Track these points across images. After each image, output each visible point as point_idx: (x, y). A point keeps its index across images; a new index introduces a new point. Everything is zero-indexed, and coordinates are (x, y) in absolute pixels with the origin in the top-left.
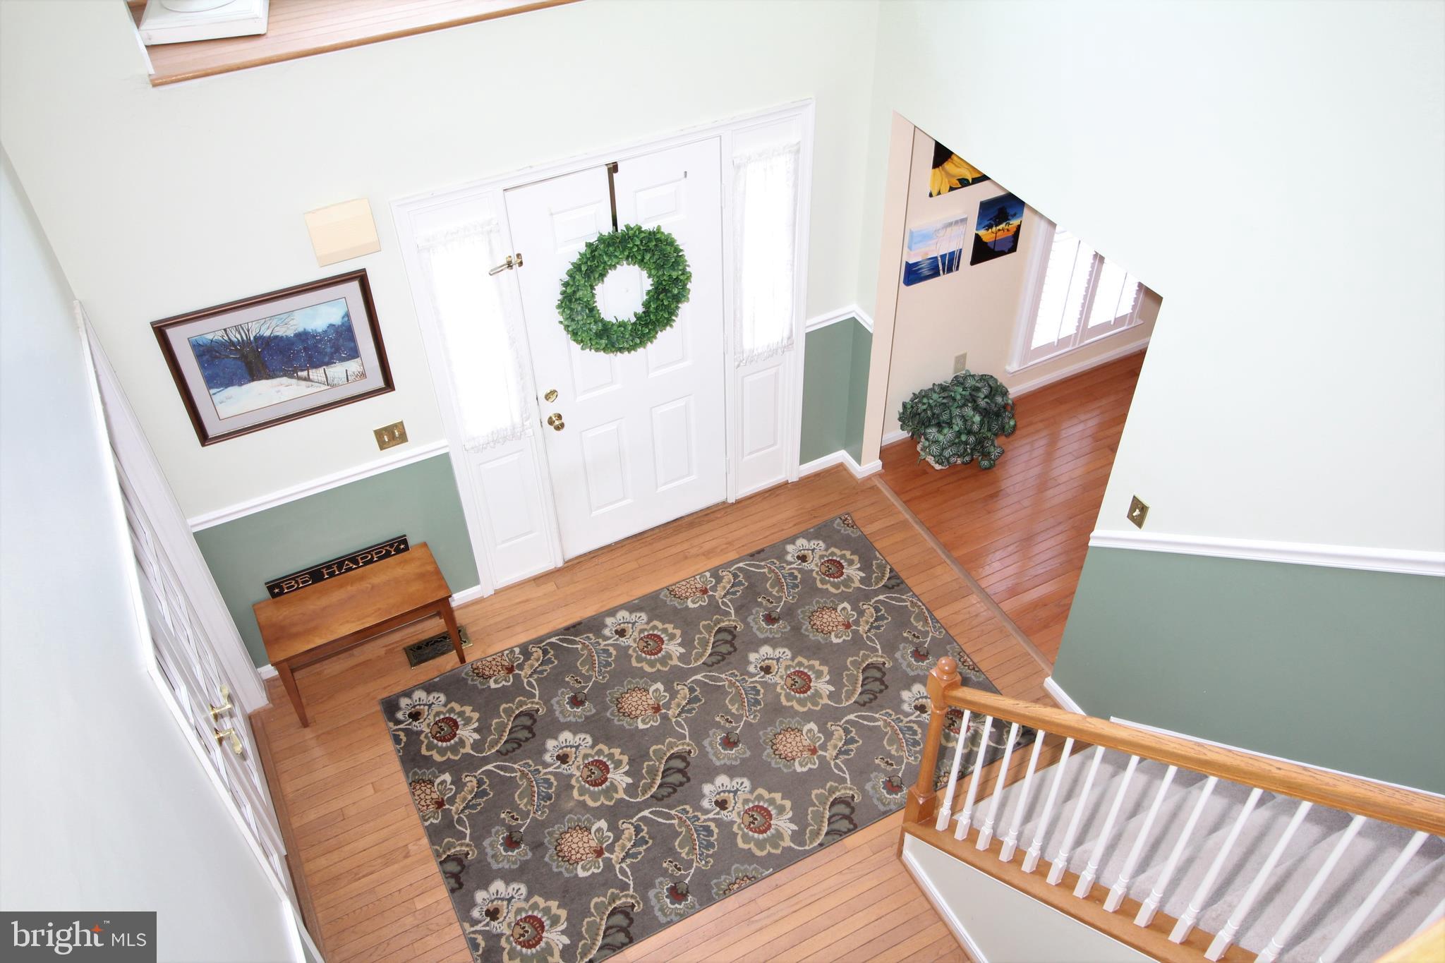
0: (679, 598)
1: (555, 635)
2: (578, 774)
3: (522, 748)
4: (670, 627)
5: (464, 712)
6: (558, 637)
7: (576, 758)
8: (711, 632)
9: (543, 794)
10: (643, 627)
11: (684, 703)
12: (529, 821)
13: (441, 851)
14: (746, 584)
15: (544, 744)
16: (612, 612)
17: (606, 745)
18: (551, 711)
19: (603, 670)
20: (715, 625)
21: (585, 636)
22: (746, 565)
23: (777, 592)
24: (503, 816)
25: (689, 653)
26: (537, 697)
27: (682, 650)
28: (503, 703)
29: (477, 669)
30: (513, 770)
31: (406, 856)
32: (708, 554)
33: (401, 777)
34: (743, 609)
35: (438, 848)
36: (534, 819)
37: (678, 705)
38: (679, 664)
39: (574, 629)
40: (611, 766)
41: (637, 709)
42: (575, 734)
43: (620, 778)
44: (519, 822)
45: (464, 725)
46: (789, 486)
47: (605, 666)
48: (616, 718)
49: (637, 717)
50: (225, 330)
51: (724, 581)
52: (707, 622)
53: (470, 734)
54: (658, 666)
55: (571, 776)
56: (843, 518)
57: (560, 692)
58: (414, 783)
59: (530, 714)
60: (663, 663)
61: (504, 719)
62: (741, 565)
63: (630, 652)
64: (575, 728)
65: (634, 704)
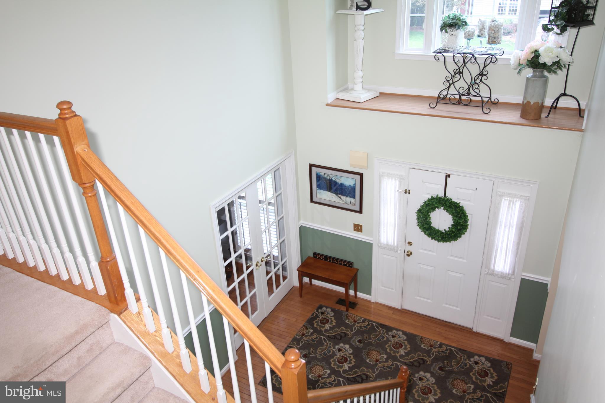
0: (422, 342)
1: (376, 323)
2: (338, 356)
3: (334, 340)
4: (408, 346)
5: (333, 321)
6: (376, 324)
7: (343, 353)
8: (418, 357)
9: (325, 353)
10: (401, 340)
11: (386, 366)
12: (315, 355)
13: (291, 344)
14: (447, 355)
15: (340, 343)
16: (398, 330)
17: (353, 357)
18: (351, 338)
19: (377, 340)
20: (422, 356)
21: (383, 329)
22: (455, 350)
23: (454, 364)
24: (311, 349)
25: (405, 356)
26: (353, 333)
27: (404, 354)
28: (343, 327)
29: (348, 315)
30: (326, 342)
31: (284, 339)
32: (446, 338)
33: (304, 323)
34: (436, 359)
35: (291, 343)
36: (316, 356)
37: (383, 365)
38: (398, 357)
39: (383, 326)
40: (348, 362)
41: (372, 356)
42: (350, 348)
43: (346, 366)
44: (313, 354)
45: (329, 324)
46: (502, 342)
47: (378, 340)
48: (364, 354)
49: (369, 358)
50: (325, 174)
51: (441, 348)
52: (421, 354)
53: (328, 327)
54: (392, 352)
55: (336, 355)
56: (508, 364)
57: (359, 336)
58: (305, 327)
59: (346, 334)
60: (394, 352)
61: (338, 331)
62: (453, 349)
63: (389, 343)
64: (351, 346)
65: (373, 354)
